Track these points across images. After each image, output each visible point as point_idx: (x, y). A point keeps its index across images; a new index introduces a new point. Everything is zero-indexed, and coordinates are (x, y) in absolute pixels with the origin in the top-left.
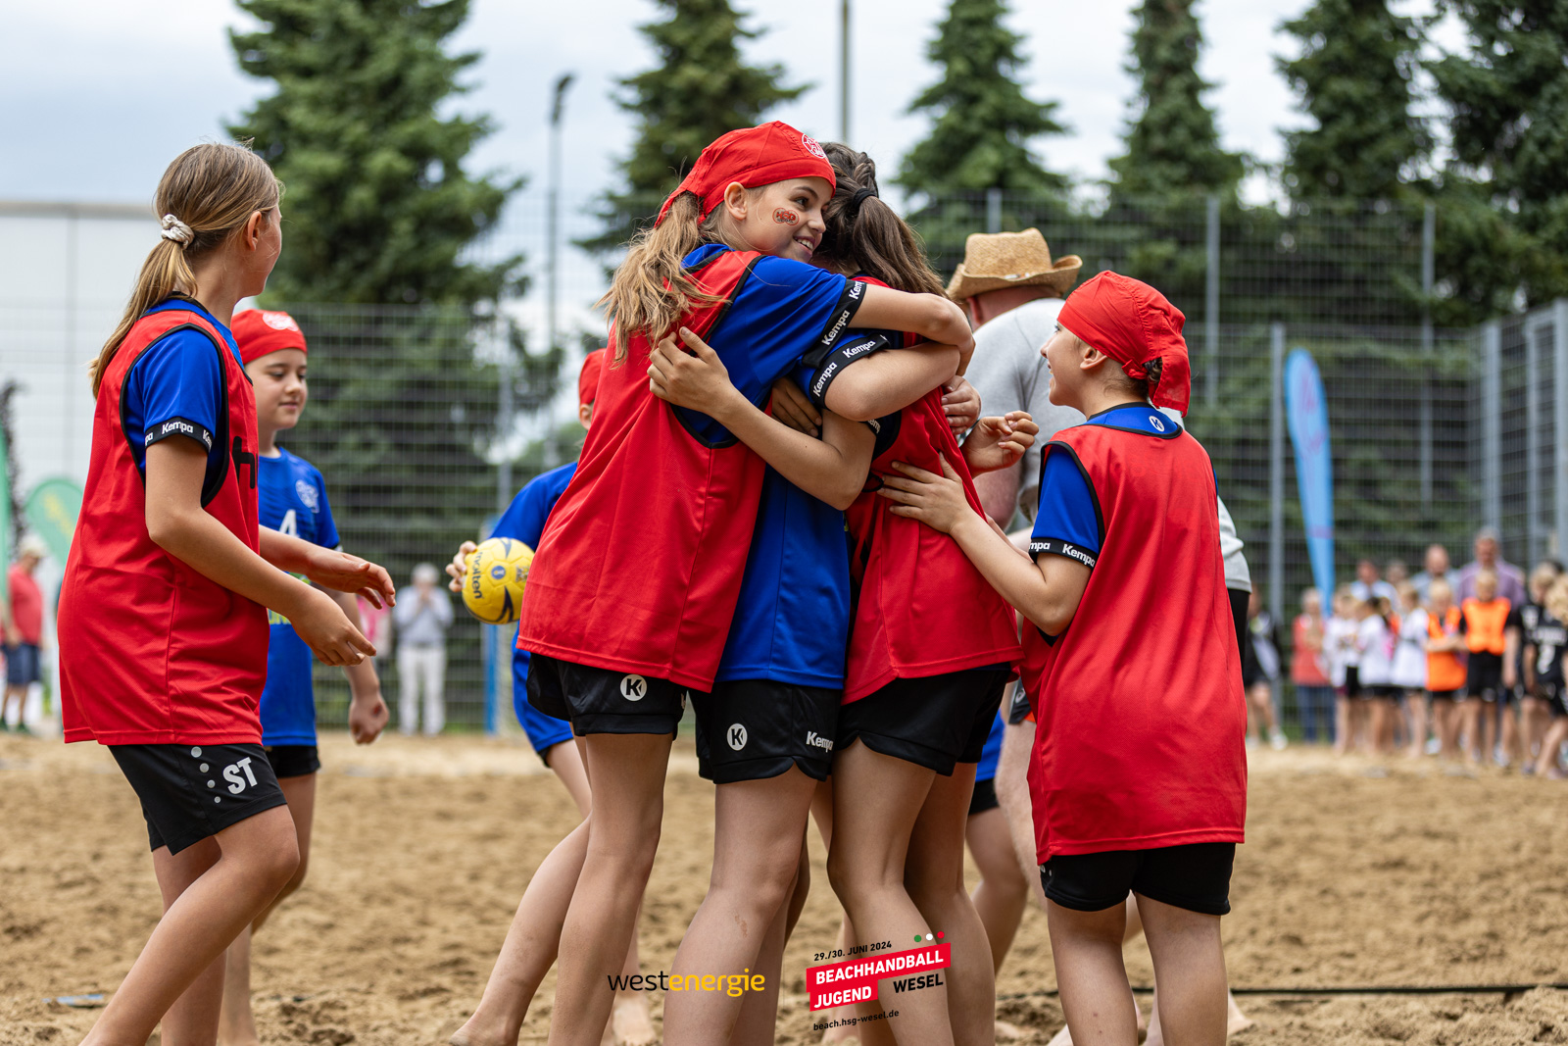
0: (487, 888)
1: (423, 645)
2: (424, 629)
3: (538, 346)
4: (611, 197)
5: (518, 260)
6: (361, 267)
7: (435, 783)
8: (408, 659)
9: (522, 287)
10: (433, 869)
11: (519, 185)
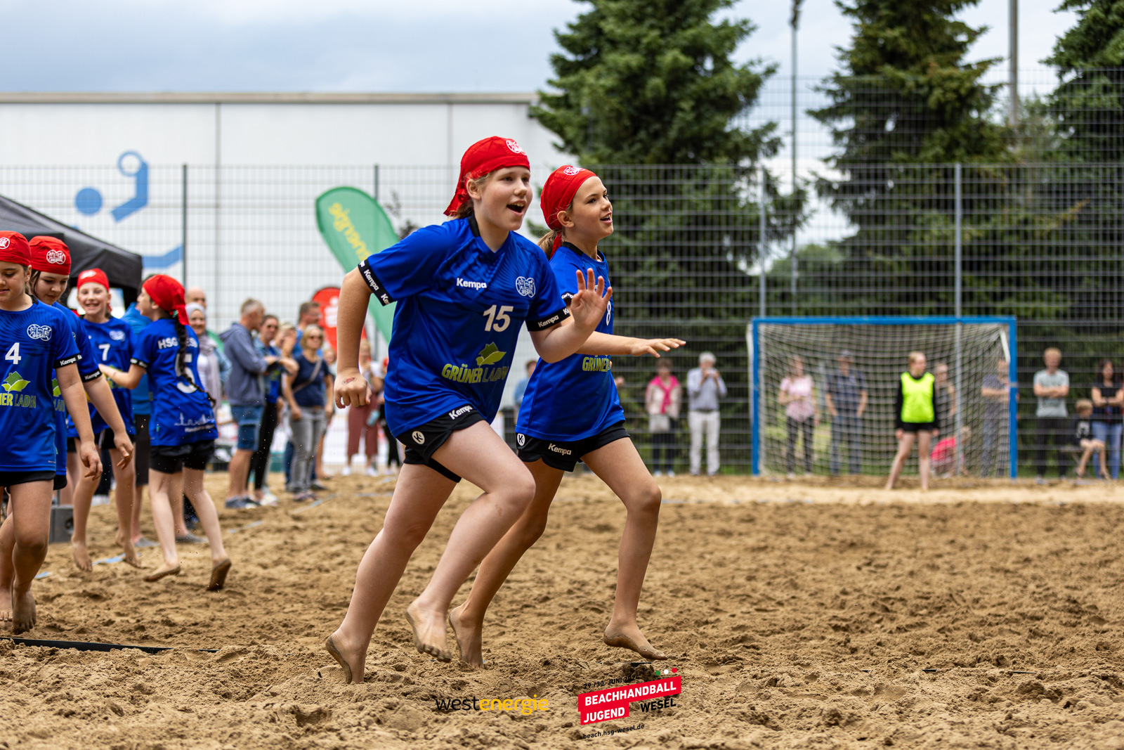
0: (760, 585)
1: (706, 411)
2: (708, 399)
3: (785, 190)
4: (838, 78)
5: (771, 126)
6: (656, 135)
7: (716, 509)
8: (696, 420)
9: (774, 147)
10: (720, 571)
11: (770, 71)
